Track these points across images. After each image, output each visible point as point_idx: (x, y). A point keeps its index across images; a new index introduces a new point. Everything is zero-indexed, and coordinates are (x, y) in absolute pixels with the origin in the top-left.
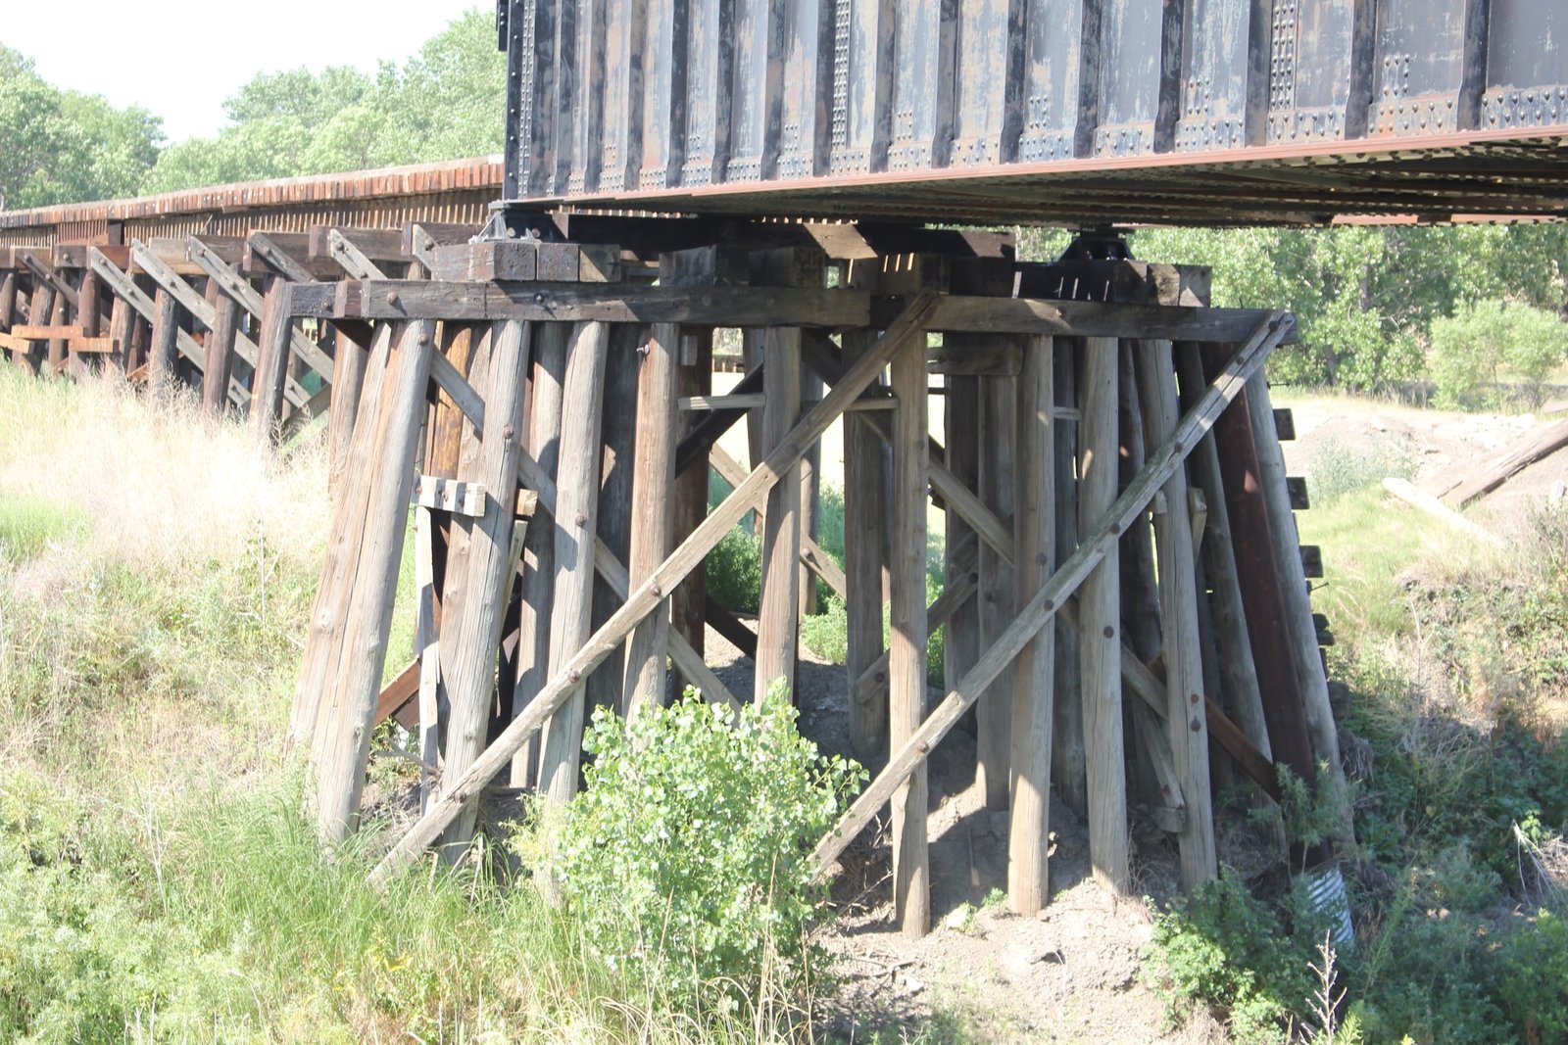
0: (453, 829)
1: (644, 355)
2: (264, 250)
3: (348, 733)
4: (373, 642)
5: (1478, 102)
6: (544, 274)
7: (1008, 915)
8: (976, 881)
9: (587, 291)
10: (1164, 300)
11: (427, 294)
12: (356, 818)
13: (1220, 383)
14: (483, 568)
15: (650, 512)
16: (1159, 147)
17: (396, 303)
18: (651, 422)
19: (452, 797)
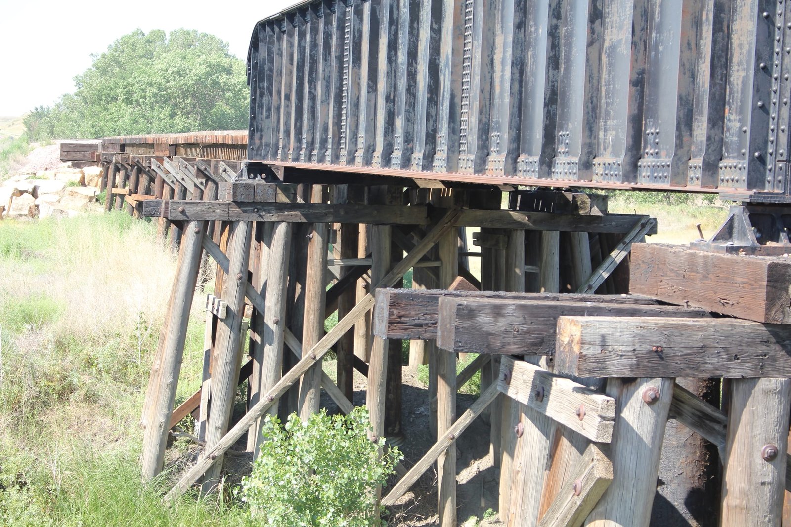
0: (210, 471)
1: (310, 239)
2: (202, 168)
3: (157, 424)
4: (170, 380)
5: (515, 162)
6: (258, 198)
7: (497, 521)
8: (483, 504)
9: (281, 207)
10: (582, 212)
11: (199, 208)
12: (160, 464)
13: (613, 254)
14: (226, 344)
15: (312, 317)
16: (425, 168)
17: (183, 212)
18: (313, 272)
19: (208, 457)
